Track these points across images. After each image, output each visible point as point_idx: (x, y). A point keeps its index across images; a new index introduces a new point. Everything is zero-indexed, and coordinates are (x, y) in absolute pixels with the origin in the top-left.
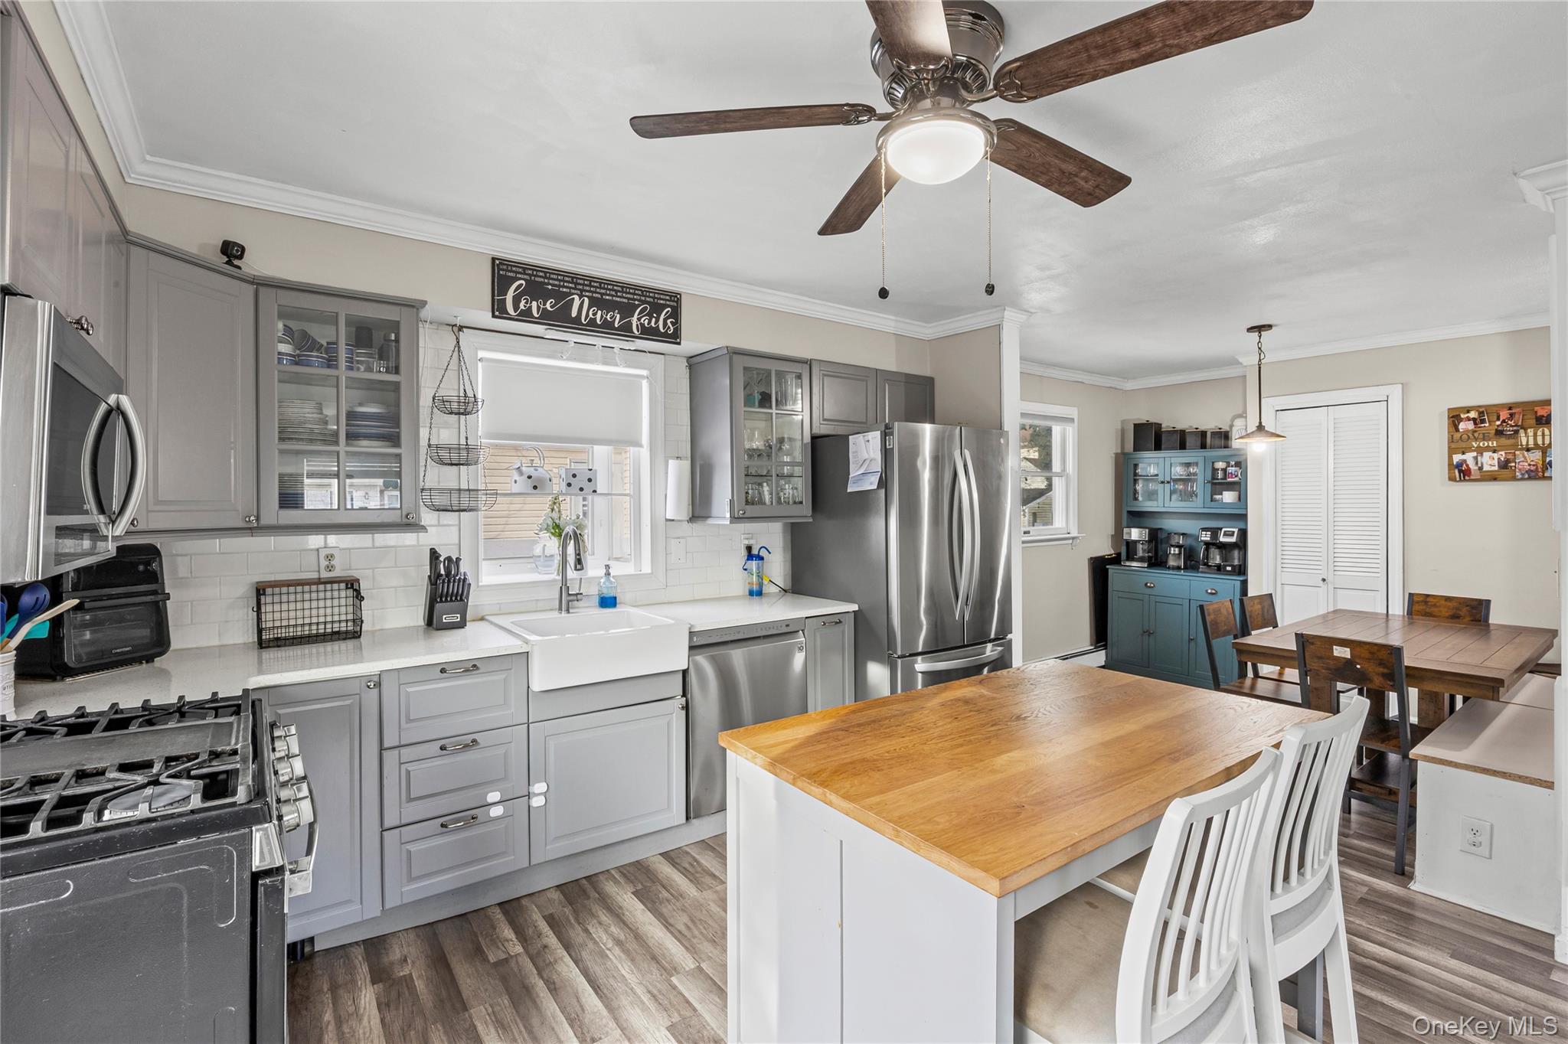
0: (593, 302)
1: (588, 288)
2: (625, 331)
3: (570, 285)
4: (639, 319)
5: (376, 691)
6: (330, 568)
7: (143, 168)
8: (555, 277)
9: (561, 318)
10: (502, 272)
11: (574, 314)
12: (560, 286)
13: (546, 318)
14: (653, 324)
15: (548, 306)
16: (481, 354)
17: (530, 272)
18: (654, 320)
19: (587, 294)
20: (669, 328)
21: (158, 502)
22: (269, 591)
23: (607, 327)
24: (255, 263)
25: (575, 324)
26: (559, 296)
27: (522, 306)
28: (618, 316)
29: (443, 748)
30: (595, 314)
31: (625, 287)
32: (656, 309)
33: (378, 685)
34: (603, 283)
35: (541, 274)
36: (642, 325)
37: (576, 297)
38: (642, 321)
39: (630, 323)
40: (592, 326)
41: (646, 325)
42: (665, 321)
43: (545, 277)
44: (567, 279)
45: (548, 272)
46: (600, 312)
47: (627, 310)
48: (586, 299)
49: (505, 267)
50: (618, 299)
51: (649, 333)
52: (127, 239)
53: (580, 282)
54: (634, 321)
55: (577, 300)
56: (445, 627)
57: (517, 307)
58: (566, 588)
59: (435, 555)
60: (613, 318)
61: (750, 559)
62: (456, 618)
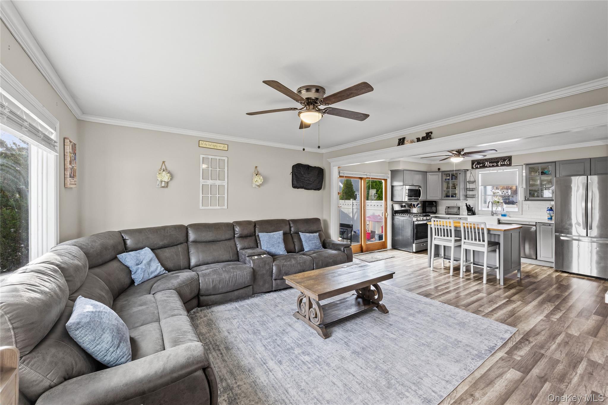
0: (490, 162)
2: (497, 166)
6: (457, 205)
7: (431, 163)
8: (483, 160)
9: (484, 167)
11: (486, 165)
13: (481, 167)
14: (503, 163)
15: (481, 165)
16: (480, 172)
17: (478, 161)
21: (430, 197)
22: (448, 208)
23: (493, 166)
24: (442, 169)
25: (487, 167)
26: (482, 163)
31: (497, 158)
32: (504, 160)
34: (492, 159)
38: (501, 163)
40: (490, 166)
42: (507, 162)
43: (481, 161)
46: (491, 164)
47: (497, 162)
49: (473, 161)
50: (495, 161)
51: (502, 165)
52: (427, 172)
53: (487, 160)
54: (499, 164)
55: (486, 163)
56: (468, 215)
57: (475, 166)
58: (492, 212)
59: (466, 204)
60: (494, 164)
61: (548, 210)
62: (470, 214)
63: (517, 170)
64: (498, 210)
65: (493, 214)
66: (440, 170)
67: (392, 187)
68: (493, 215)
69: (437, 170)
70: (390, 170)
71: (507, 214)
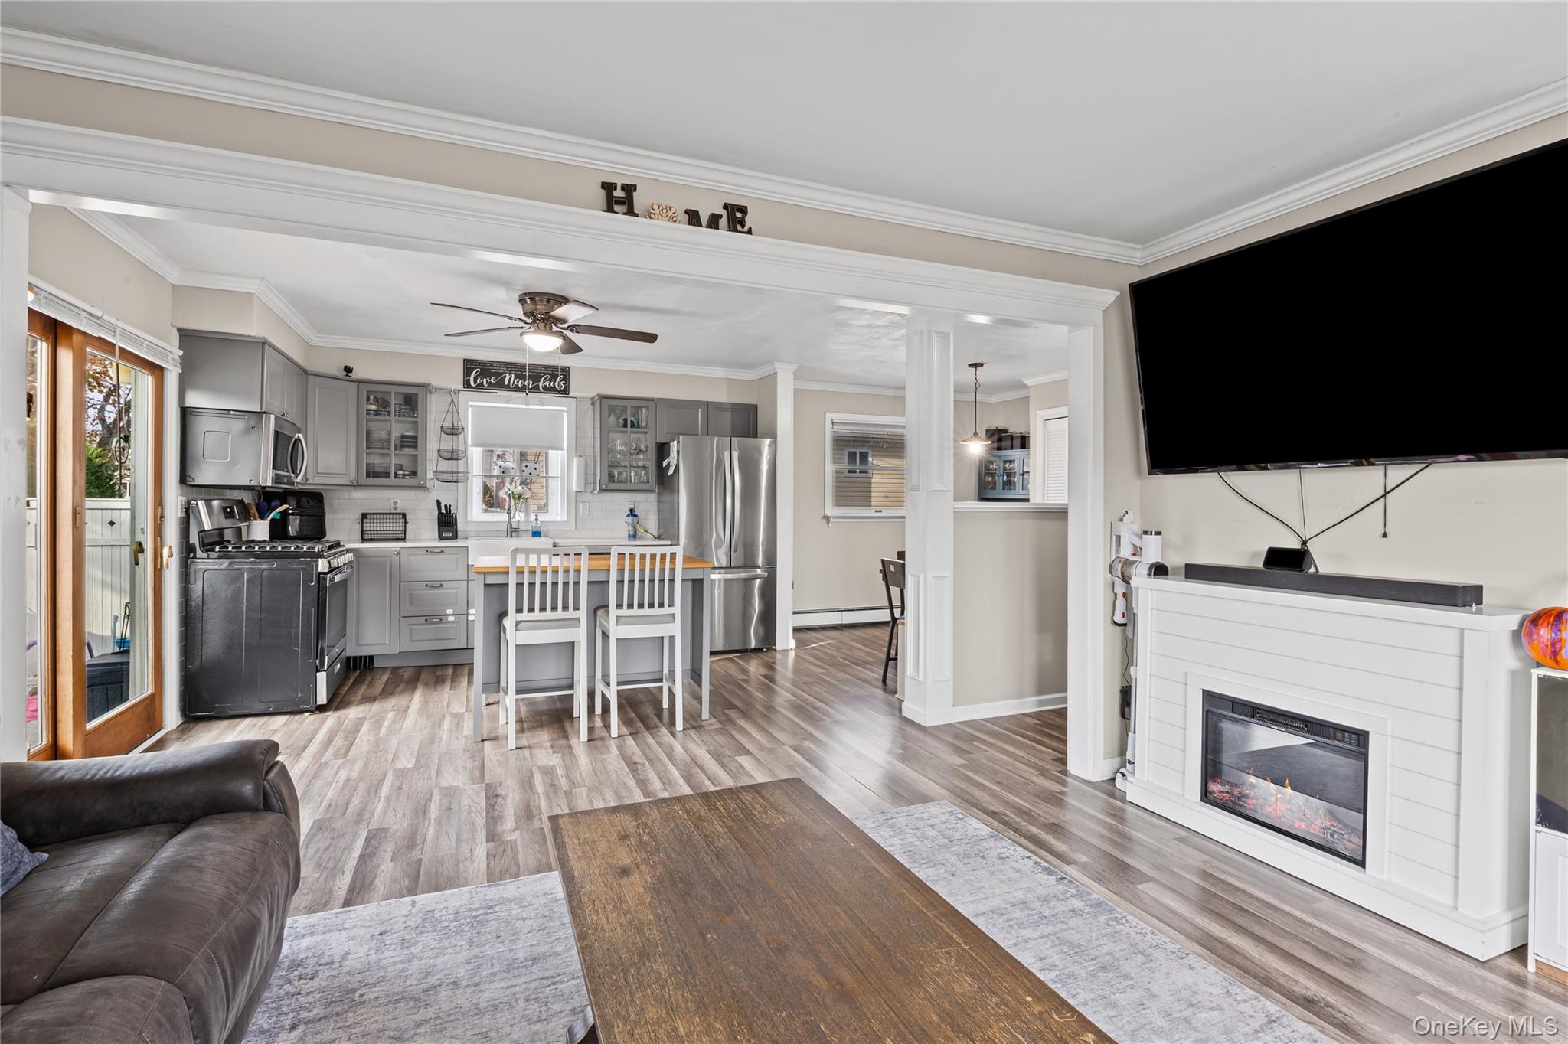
0: (517, 376)
1: (514, 369)
2: (536, 389)
3: (505, 369)
4: (543, 383)
5: (398, 556)
6: (395, 508)
7: (316, 339)
8: (496, 365)
9: (500, 385)
10: (469, 366)
11: (506, 383)
12: (499, 370)
13: (491, 386)
14: (552, 385)
15: (492, 380)
16: (470, 403)
17: (483, 364)
18: (552, 383)
19: (513, 372)
20: (562, 386)
21: (318, 473)
22: (368, 516)
23: (524, 388)
24: (358, 373)
25: (507, 388)
26: (497, 375)
27: (478, 382)
28: (531, 382)
29: (427, 585)
30: (518, 382)
31: (535, 367)
32: (554, 377)
33: (399, 553)
34: (522, 366)
35: (489, 365)
36: (545, 386)
37: (507, 375)
38: (545, 384)
39: (538, 386)
40: (516, 389)
41: (548, 386)
42: (559, 384)
43: (491, 366)
44: (503, 366)
45: (492, 363)
46: (520, 381)
47: (536, 379)
48: (513, 375)
49: (470, 363)
50: (531, 373)
51: (549, 390)
52: (307, 373)
53: (509, 367)
54: (540, 384)
55: (508, 376)
56: (441, 538)
57: (475, 382)
58: (509, 524)
59: (439, 503)
60: (528, 384)
61: (628, 516)
62: (446, 535)
63: (565, 409)
65: (512, 532)
66: (354, 375)
67: (185, 413)
68: (511, 536)
69: (343, 374)
70: (179, 330)
71: (543, 529)
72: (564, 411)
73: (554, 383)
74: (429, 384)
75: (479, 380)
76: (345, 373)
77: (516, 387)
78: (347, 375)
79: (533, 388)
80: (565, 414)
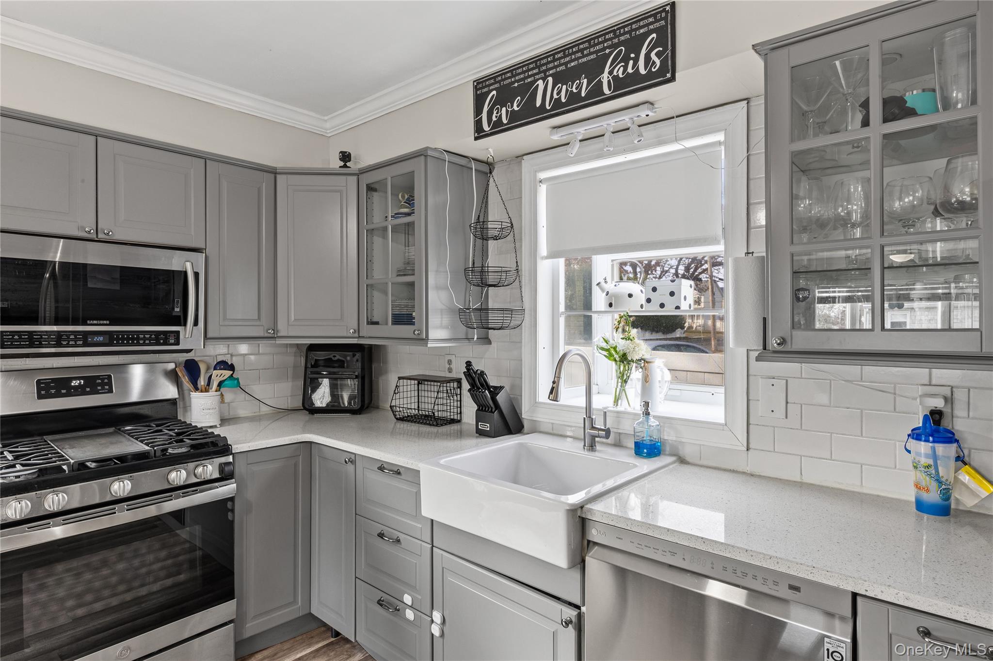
0: (559, 79)
1: (551, 65)
2: (596, 96)
3: (535, 71)
4: (611, 73)
6: (450, 370)
7: (328, 125)
8: (520, 71)
9: (530, 112)
10: (479, 91)
11: (538, 103)
12: (523, 79)
13: (516, 120)
14: (630, 70)
15: (515, 106)
17: (500, 78)
18: (631, 62)
19: (551, 72)
20: (654, 62)
23: (575, 102)
26: (522, 90)
27: (494, 119)
28: (585, 81)
30: (559, 93)
31: (592, 39)
32: (634, 45)
34: (567, 48)
35: (509, 75)
36: (616, 78)
38: (615, 73)
39: (600, 83)
40: (558, 108)
41: (621, 76)
42: (647, 61)
43: (513, 76)
44: (531, 66)
45: (512, 70)
46: (564, 87)
47: (594, 70)
48: (550, 79)
49: (480, 86)
50: (584, 60)
51: (625, 85)
52: (274, 172)
53: (543, 63)
54: (605, 77)
55: (540, 83)
56: (481, 433)
57: (490, 121)
58: (590, 418)
59: (470, 363)
60: (579, 87)
61: (916, 435)
62: (487, 427)
63: (720, 137)
64: (623, 406)
65: (593, 437)
66: (353, 164)
68: (594, 445)
69: (336, 163)
72: (720, 143)
73: (636, 60)
74: (427, 149)
75: (495, 112)
76: (342, 164)
77: (557, 104)
78: (345, 166)
79: (589, 95)
80: (723, 148)
